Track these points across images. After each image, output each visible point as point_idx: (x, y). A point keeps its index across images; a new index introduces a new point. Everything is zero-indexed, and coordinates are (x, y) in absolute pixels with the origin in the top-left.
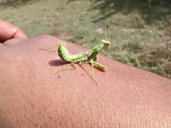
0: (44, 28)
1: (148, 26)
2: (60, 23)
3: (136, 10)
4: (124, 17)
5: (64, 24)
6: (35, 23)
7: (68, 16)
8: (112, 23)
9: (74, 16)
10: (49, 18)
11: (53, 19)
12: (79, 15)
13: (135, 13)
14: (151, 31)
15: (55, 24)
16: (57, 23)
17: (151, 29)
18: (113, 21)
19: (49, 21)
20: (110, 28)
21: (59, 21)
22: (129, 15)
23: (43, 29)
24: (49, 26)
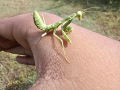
0: (12, 10)
1: (86, 17)
2: (24, 8)
3: (79, 5)
4: (72, 9)
5: (27, 8)
6: (4, 5)
7: (31, 3)
8: (63, 12)
9: (36, 3)
10: (16, 3)
11: (19, 4)
12: (40, 3)
13: (78, 7)
14: (88, 20)
15: (21, 8)
16: (22, 7)
17: (88, 19)
18: (64, 11)
19: (16, 5)
20: (62, 15)
21: (24, 6)
22: (74, 8)
23: (10, 11)
24: (16, 9)
